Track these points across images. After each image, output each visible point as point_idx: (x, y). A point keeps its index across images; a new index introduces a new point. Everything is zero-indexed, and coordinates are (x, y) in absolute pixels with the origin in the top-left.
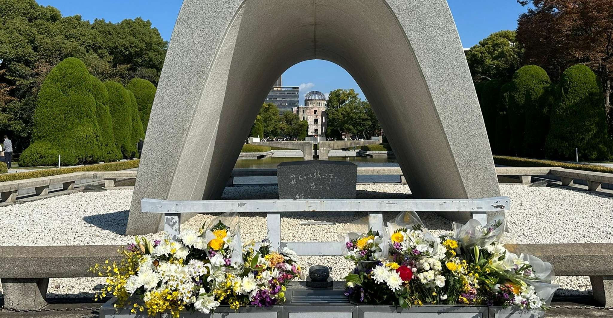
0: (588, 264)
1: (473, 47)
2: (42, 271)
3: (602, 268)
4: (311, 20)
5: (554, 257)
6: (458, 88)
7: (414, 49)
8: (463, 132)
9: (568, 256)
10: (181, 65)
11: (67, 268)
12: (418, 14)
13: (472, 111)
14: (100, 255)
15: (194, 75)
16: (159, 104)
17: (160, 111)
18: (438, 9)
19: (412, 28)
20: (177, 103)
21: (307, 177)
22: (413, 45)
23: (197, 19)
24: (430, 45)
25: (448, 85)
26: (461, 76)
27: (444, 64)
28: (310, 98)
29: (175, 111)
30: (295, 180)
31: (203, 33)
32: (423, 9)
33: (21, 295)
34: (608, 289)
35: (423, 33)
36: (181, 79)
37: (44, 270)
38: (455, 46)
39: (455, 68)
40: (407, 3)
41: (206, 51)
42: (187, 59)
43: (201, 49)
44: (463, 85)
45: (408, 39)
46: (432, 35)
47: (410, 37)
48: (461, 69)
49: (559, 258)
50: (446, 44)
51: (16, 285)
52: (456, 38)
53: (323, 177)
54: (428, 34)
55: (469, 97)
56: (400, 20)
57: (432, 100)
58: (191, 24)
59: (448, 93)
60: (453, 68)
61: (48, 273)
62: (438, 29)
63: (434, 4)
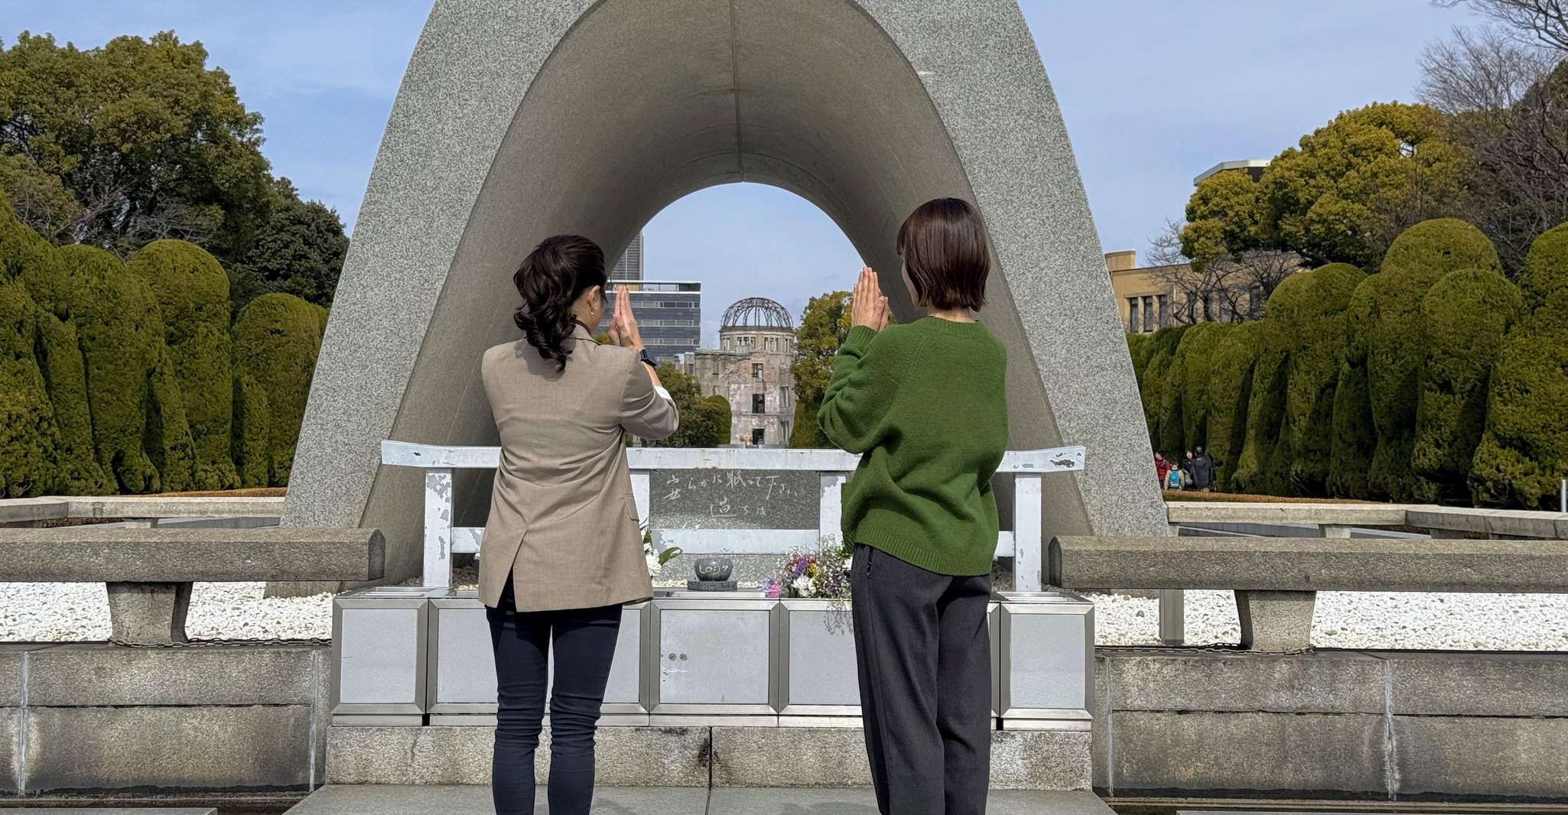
0: (1218, 567)
1: (1279, 155)
2: (191, 568)
3: (1246, 575)
4: (726, 78)
5: (1155, 554)
6: (1063, 254)
7: (962, 160)
8: (1077, 358)
9: (1180, 552)
10: (411, 186)
11: (238, 562)
12: (972, 78)
13: (1096, 308)
14: (302, 540)
15: (442, 210)
16: (355, 279)
17: (358, 296)
18: (1018, 66)
19: (958, 111)
20: (398, 276)
21: (710, 484)
22: (960, 149)
23: (452, 78)
24: (1000, 151)
25: (1042, 246)
26: (1071, 225)
27: (1033, 197)
28: (740, 323)
29: (393, 296)
30: (677, 491)
31: (465, 111)
32: (984, 66)
33: (145, 616)
34: (1259, 618)
35: (984, 123)
36: (410, 220)
37: (193, 567)
38: (1057, 155)
39: (1057, 207)
40: (947, 52)
41: (471, 153)
42: (426, 171)
43: (458, 149)
44: (1076, 247)
45: (948, 136)
46: (1003, 128)
47: (953, 130)
48: (1071, 209)
49: (1165, 555)
50: (1038, 149)
51: (137, 597)
52: (1061, 135)
53: (751, 482)
54: (995, 125)
55: (1090, 275)
56: (930, 91)
57: (1006, 281)
58: (437, 88)
59: (1042, 265)
60: (1053, 206)
61: (202, 572)
62: (1018, 114)
63: (1010, 55)
